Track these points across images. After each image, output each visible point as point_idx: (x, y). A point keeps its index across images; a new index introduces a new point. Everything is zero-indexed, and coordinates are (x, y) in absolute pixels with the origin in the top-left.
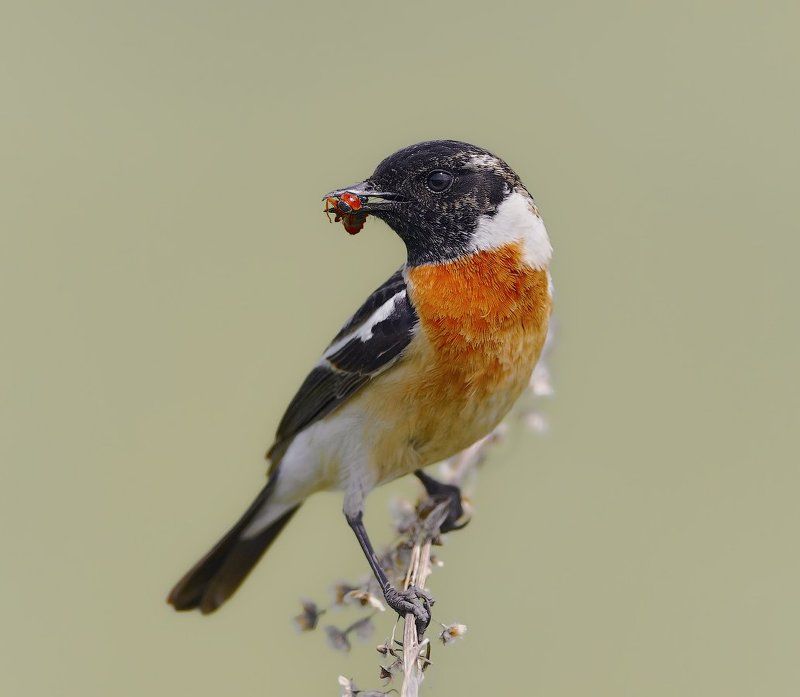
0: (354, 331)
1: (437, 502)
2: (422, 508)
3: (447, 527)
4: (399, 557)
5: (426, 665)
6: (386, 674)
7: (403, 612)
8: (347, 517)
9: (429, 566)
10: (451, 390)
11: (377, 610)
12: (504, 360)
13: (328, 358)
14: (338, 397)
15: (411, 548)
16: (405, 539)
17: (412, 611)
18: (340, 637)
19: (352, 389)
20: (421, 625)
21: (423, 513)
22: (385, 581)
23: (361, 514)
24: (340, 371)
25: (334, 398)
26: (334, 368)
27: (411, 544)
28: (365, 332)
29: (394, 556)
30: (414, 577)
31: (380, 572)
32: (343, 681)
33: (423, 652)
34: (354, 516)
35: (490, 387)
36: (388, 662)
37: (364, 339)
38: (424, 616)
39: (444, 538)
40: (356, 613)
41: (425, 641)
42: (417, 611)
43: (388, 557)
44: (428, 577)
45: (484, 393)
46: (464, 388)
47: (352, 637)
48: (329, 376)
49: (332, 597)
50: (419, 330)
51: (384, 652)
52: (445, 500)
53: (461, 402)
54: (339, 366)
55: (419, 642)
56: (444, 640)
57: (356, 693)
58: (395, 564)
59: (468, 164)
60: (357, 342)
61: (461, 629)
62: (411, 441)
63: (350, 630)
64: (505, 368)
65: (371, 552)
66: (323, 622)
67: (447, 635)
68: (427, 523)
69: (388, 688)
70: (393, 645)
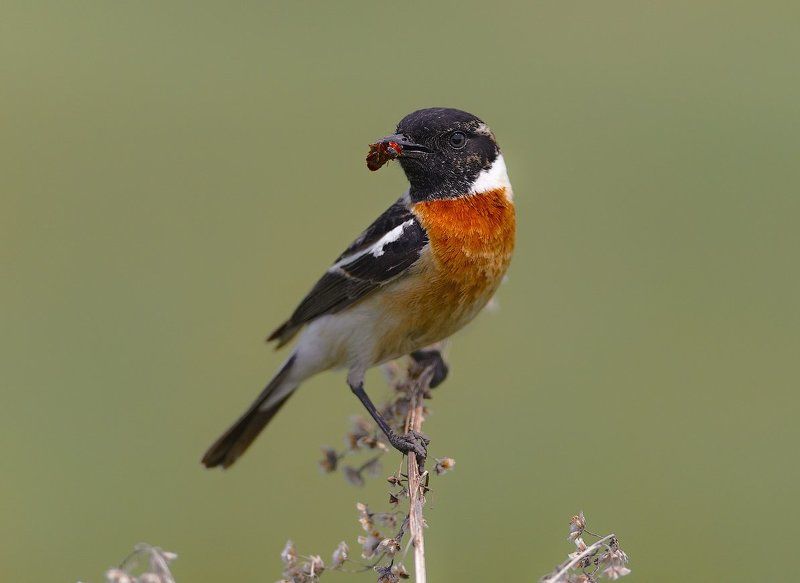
0: (366, 248)
1: (425, 366)
2: (413, 371)
3: (434, 384)
4: (397, 410)
5: (426, 490)
6: (394, 500)
7: (405, 451)
8: (351, 387)
9: (423, 415)
10: (448, 297)
11: (383, 450)
12: (489, 274)
13: (341, 267)
14: (350, 298)
15: (409, 401)
16: (402, 395)
17: (413, 450)
18: (354, 474)
19: (363, 293)
20: (420, 460)
21: (413, 375)
22: (388, 429)
23: (362, 383)
24: (353, 278)
25: (347, 298)
26: (347, 275)
27: (408, 398)
28: (377, 249)
29: (394, 409)
30: (412, 424)
31: (383, 423)
32: (361, 507)
33: (423, 482)
34: (356, 385)
35: (477, 295)
36: (396, 490)
37: (375, 255)
38: (422, 452)
39: (433, 393)
40: (367, 454)
41: (425, 474)
42: (417, 449)
43: (389, 410)
44: (422, 423)
45: (472, 299)
46: (458, 296)
47: (364, 474)
48: (342, 281)
49: (347, 444)
50: (428, 250)
51: (393, 482)
52: (431, 363)
53: (454, 305)
54: (352, 274)
55: (421, 473)
56: (438, 471)
57: (371, 516)
58: (395, 414)
59: (478, 130)
60: (370, 256)
61: (451, 462)
62: (410, 334)
63: (363, 468)
64: (488, 281)
65: (374, 409)
66: (341, 464)
67: (440, 467)
68: (419, 381)
69: (395, 511)
70: (400, 477)
